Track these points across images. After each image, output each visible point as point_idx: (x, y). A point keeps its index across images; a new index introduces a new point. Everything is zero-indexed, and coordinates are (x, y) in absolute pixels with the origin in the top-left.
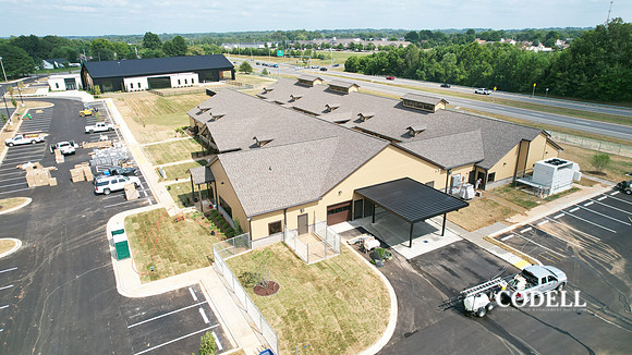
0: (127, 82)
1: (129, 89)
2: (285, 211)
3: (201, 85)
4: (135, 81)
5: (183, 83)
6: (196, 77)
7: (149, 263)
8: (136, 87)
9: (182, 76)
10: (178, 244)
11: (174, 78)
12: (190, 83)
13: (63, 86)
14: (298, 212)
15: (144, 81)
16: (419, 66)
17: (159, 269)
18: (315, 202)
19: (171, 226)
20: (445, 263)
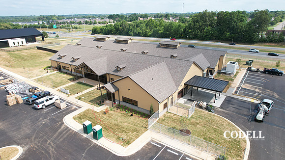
3: (29, 44)
5: (17, 44)
6: (24, 40)
7: (116, 137)
9: (15, 40)
10: (120, 124)
11: (10, 41)
12: (21, 44)
14: (171, 97)
16: (129, 30)
17: (125, 138)
19: (105, 116)
20: (231, 106)
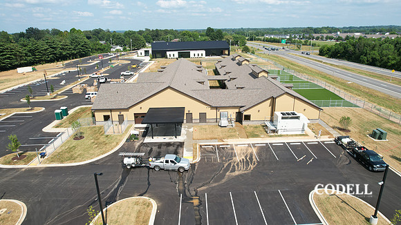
0: (168, 53)
1: (168, 57)
2: (111, 110)
3: (207, 57)
4: (172, 53)
5: (196, 56)
6: (204, 52)
7: (63, 122)
8: (172, 56)
9: (196, 52)
11: (192, 53)
12: (200, 56)
13: (143, 54)
14: (118, 113)
15: (176, 54)
17: (62, 125)
18: (127, 109)
